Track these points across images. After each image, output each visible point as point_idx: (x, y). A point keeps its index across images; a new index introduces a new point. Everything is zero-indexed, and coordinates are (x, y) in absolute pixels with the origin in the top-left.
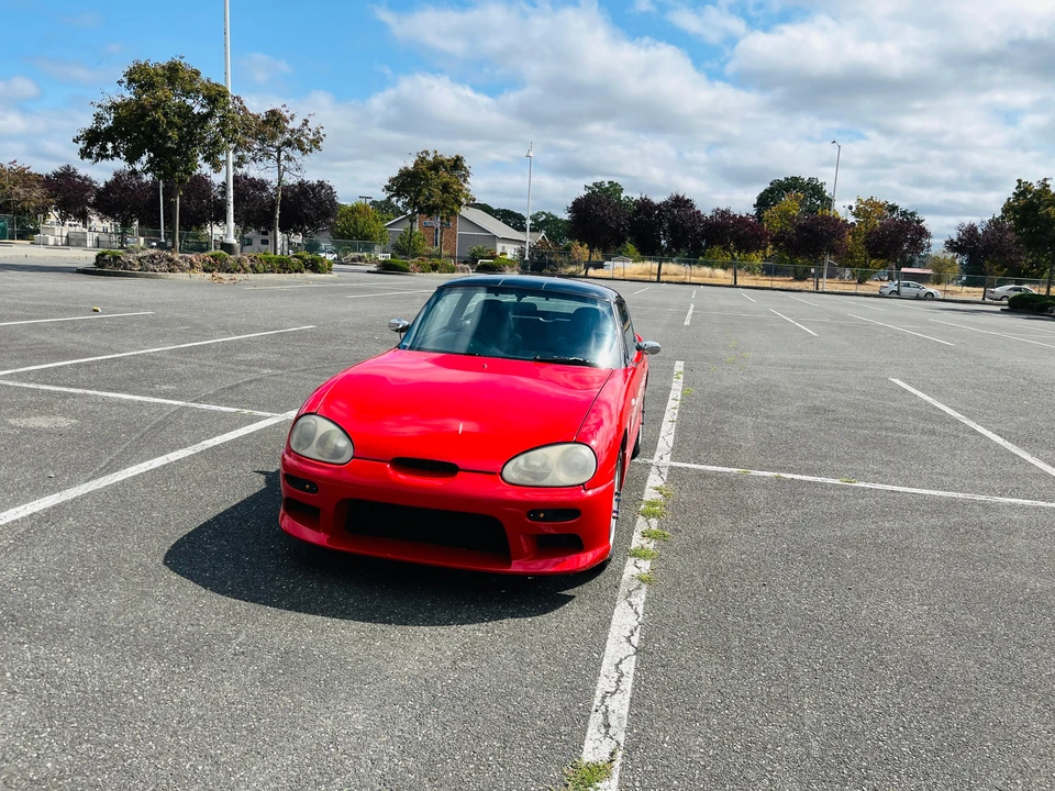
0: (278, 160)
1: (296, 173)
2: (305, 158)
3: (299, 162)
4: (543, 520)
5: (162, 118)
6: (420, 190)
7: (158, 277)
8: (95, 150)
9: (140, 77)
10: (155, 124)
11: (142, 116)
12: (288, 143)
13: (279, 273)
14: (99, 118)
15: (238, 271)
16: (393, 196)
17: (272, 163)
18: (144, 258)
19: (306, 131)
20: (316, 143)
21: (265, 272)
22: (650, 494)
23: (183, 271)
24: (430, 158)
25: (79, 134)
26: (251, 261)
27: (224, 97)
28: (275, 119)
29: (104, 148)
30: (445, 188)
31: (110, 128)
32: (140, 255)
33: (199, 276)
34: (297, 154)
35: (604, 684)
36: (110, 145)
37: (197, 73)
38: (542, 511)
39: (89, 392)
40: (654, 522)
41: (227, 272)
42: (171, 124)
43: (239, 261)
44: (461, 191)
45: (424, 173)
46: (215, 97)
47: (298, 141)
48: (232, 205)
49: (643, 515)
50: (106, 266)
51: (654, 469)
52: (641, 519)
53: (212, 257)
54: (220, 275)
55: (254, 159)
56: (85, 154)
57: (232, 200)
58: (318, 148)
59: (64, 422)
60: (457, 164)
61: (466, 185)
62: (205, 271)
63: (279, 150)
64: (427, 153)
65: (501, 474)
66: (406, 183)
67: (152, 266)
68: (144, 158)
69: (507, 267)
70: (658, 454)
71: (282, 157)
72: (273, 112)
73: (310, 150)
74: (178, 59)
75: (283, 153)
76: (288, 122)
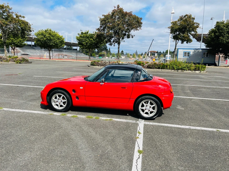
40: (83, 117)
49: (87, 116)
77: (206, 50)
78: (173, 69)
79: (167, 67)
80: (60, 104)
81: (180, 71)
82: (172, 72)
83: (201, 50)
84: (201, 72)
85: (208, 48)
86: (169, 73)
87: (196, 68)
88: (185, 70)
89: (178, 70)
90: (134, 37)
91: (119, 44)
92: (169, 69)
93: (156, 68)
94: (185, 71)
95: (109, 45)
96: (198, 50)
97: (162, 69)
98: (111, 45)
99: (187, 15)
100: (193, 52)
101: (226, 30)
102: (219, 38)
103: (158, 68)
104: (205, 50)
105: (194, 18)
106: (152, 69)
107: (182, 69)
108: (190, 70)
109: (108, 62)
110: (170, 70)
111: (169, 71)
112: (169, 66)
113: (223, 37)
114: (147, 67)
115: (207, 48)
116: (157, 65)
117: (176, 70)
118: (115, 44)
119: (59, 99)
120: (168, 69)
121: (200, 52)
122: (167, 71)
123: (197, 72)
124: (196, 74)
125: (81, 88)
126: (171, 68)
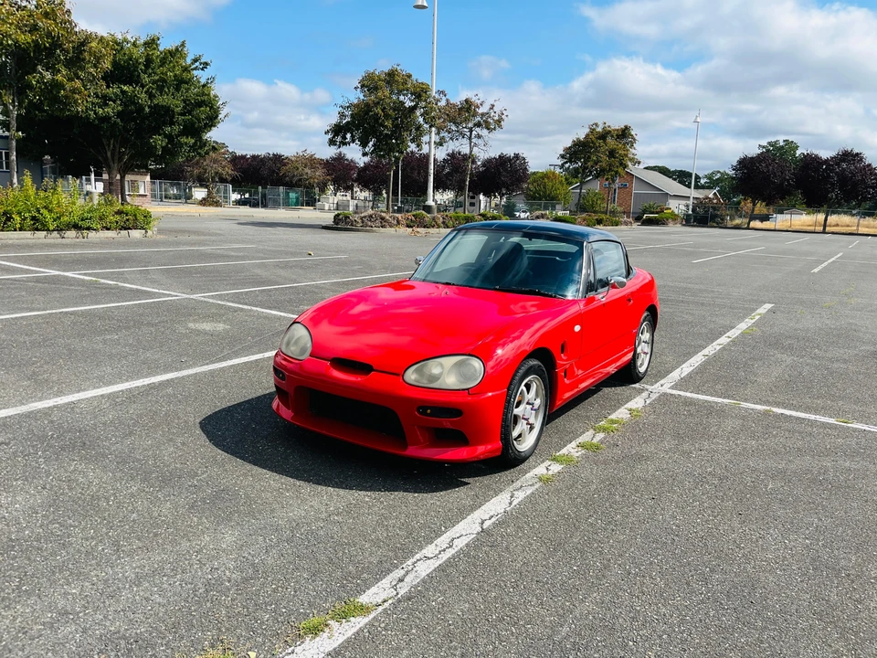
0: (470, 138)
1: (484, 148)
2: (490, 135)
3: (486, 139)
4: (428, 415)
5: (380, 112)
6: (589, 157)
7: (373, 231)
8: (339, 139)
9: (369, 84)
10: (376, 117)
11: (367, 113)
12: (478, 125)
14: (342, 115)
15: (433, 227)
16: (566, 163)
17: (465, 141)
18: (365, 217)
19: (493, 114)
20: (499, 122)
22: (621, 414)
23: (391, 227)
24: (599, 129)
25: (329, 128)
26: (444, 218)
27: (426, 92)
28: (468, 107)
29: (344, 138)
30: (612, 153)
31: (348, 122)
32: (363, 215)
33: (403, 230)
34: (484, 132)
35: (430, 550)
36: (348, 136)
37: (409, 76)
38: (429, 408)
39: (254, 308)
40: (601, 436)
41: (425, 227)
42: (387, 116)
43: (434, 219)
44: (626, 155)
45: (593, 142)
46: (420, 93)
47: (486, 122)
48: (432, 175)
49: (595, 430)
50: (341, 223)
51: (645, 394)
52: (591, 432)
53: (414, 216)
54: (419, 229)
55: (452, 139)
56: (332, 142)
57: (432, 171)
58: (500, 126)
59: (221, 327)
60: (624, 134)
61: (633, 151)
62: (408, 226)
63: (471, 131)
64: (596, 124)
65: (403, 376)
66: (578, 151)
67: (369, 223)
68: (371, 143)
69: (670, 220)
70: (662, 382)
71: (473, 136)
72: (467, 101)
73: (495, 129)
74: (395, 66)
75: (474, 132)
76: (478, 107)
78: (37, 229)
79: (9, 218)
80: (527, 422)
81: (72, 234)
82: (38, 241)
84: (146, 232)
87: (128, 220)
88: (89, 229)
89: (62, 230)
92: (21, 229)
94: (92, 234)
107: (76, 227)
108: (108, 229)
110: (28, 234)
111: (22, 236)
112: (19, 213)
117: (53, 231)
119: (528, 402)
120: (15, 230)
122: (16, 236)
123: (136, 234)
124: (138, 243)
125: (577, 328)
126: (29, 222)
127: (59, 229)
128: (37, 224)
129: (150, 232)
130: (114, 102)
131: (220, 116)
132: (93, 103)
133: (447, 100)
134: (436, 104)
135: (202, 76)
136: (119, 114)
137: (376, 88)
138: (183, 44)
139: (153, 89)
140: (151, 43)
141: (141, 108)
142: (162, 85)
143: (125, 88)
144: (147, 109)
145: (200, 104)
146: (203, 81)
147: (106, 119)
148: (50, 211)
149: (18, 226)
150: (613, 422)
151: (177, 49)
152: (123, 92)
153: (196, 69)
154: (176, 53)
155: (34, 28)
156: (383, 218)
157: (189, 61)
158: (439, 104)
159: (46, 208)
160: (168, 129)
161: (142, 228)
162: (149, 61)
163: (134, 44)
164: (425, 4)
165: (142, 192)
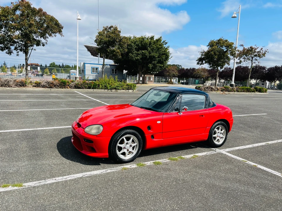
0: (252, 61)
3: (258, 60)
4: (86, 141)
5: (213, 53)
8: (200, 62)
10: (212, 55)
12: (256, 56)
13: (246, 92)
14: (202, 55)
15: (232, 91)
17: (250, 61)
18: (205, 88)
19: (262, 52)
20: (264, 55)
21: (241, 92)
23: (215, 91)
25: (197, 59)
26: (237, 89)
29: (202, 62)
31: (204, 57)
32: (205, 87)
33: (219, 92)
34: (258, 58)
35: (59, 178)
36: (204, 62)
41: (228, 91)
42: (216, 55)
43: (233, 89)
47: (259, 54)
53: (224, 87)
54: (226, 92)
55: (244, 61)
56: (198, 64)
57: (234, 72)
58: (264, 56)
62: (222, 91)
63: (252, 58)
65: (85, 129)
67: (207, 90)
72: (251, 48)
73: (262, 57)
74: (221, 38)
75: (253, 59)
76: (256, 49)
77: (114, 66)
78: (106, 89)
79: (99, 86)
80: (128, 150)
81: (114, 90)
82: (105, 92)
83: (109, 66)
85: (117, 64)
86: (102, 93)
87: (129, 87)
88: (118, 89)
89: (112, 89)
90: (45, 45)
91: (26, 53)
92: (102, 89)
93: (86, 88)
94: (119, 91)
95: (7, 53)
96: (106, 66)
97: (93, 89)
98: (11, 54)
99: (112, 27)
100: (102, 68)
101: (134, 46)
102: (128, 55)
103: (88, 88)
104: (112, 66)
105: (120, 31)
106: (81, 88)
107: (115, 89)
108: (123, 89)
109: (11, 80)
110: (103, 90)
112: (101, 85)
113: (133, 54)
114: (75, 86)
115: (115, 64)
116: (87, 84)
117: (109, 89)
118: (18, 52)
119: (127, 144)
120: (100, 89)
121: (109, 68)
122: (100, 91)
123: (130, 91)
124: (130, 93)
125: (159, 122)
126: (104, 87)
127: (111, 89)
128: (106, 88)
129: (134, 91)
130: (140, 55)
131: (170, 57)
132: (135, 56)
133: (244, 48)
134: (235, 49)
135: (165, 46)
136: (141, 59)
137: (213, 46)
138: (161, 37)
139: (150, 51)
140: (152, 38)
141: (147, 56)
142: (152, 50)
143: (143, 51)
144: (148, 57)
145: (163, 54)
146: (166, 47)
147: (138, 60)
148: (109, 84)
149: (101, 88)
150: (182, 158)
151: (159, 39)
152: (143, 53)
153: (163, 44)
154: (159, 40)
155: (110, 37)
156: (212, 88)
157: (162, 42)
158: (236, 49)
159: (108, 83)
160: (153, 62)
161: (132, 89)
162: (150, 44)
163: (147, 39)
164: (236, 16)
165: (151, 80)
